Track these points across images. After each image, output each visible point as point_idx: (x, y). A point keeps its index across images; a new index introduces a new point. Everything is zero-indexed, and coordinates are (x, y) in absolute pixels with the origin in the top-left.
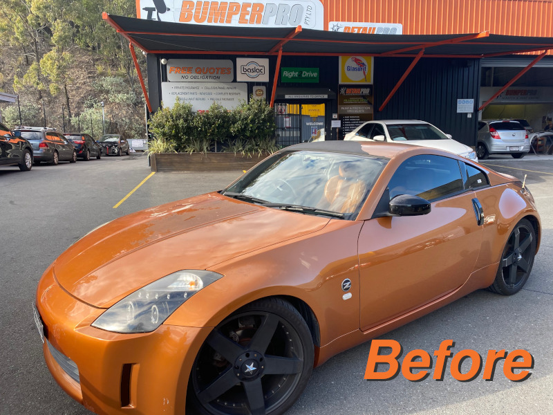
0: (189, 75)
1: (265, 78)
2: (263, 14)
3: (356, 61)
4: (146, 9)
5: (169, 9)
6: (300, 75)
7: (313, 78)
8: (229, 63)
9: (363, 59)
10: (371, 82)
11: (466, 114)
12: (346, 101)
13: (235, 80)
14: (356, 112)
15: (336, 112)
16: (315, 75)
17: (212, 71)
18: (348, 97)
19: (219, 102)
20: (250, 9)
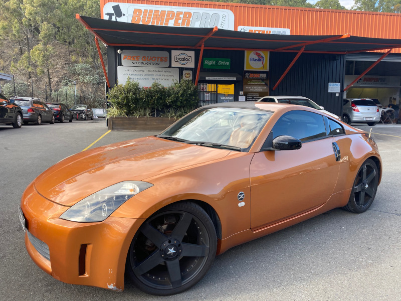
0: (138, 62)
1: (192, 65)
2: (191, 19)
3: (257, 54)
4: (107, 14)
5: (124, 15)
6: (217, 64)
7: (226, 66)
8: (166, 54)
9: (262, 53)
10: (267, 69)
11: (335, 93)
12: (249, 83)
13: (170, 66)
14: (257, 90)
15: (242, 90)
16: (228, 63)
17: (154, 59)
18: (251, 80)
19: (159, 81)
20: (181, 16)
